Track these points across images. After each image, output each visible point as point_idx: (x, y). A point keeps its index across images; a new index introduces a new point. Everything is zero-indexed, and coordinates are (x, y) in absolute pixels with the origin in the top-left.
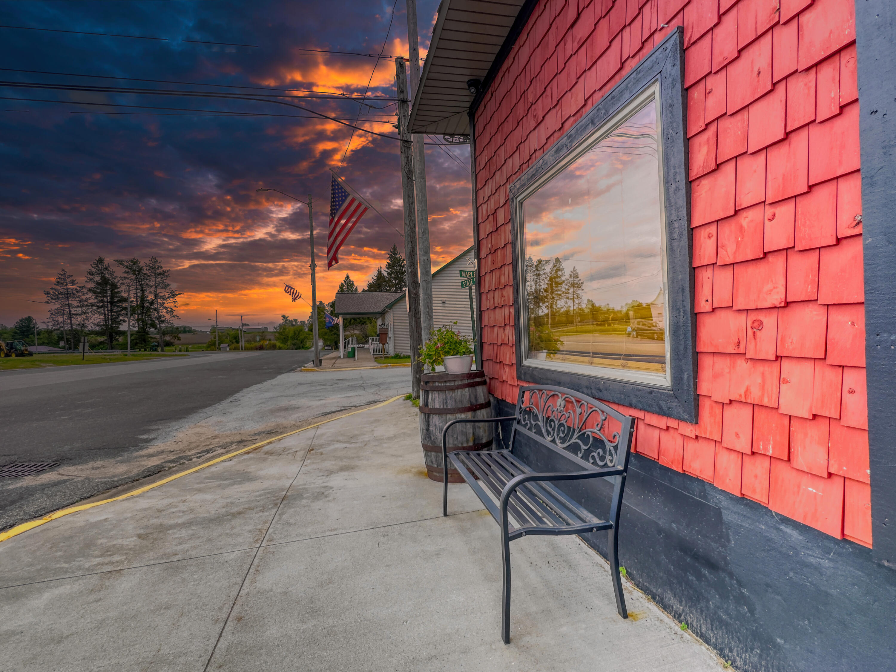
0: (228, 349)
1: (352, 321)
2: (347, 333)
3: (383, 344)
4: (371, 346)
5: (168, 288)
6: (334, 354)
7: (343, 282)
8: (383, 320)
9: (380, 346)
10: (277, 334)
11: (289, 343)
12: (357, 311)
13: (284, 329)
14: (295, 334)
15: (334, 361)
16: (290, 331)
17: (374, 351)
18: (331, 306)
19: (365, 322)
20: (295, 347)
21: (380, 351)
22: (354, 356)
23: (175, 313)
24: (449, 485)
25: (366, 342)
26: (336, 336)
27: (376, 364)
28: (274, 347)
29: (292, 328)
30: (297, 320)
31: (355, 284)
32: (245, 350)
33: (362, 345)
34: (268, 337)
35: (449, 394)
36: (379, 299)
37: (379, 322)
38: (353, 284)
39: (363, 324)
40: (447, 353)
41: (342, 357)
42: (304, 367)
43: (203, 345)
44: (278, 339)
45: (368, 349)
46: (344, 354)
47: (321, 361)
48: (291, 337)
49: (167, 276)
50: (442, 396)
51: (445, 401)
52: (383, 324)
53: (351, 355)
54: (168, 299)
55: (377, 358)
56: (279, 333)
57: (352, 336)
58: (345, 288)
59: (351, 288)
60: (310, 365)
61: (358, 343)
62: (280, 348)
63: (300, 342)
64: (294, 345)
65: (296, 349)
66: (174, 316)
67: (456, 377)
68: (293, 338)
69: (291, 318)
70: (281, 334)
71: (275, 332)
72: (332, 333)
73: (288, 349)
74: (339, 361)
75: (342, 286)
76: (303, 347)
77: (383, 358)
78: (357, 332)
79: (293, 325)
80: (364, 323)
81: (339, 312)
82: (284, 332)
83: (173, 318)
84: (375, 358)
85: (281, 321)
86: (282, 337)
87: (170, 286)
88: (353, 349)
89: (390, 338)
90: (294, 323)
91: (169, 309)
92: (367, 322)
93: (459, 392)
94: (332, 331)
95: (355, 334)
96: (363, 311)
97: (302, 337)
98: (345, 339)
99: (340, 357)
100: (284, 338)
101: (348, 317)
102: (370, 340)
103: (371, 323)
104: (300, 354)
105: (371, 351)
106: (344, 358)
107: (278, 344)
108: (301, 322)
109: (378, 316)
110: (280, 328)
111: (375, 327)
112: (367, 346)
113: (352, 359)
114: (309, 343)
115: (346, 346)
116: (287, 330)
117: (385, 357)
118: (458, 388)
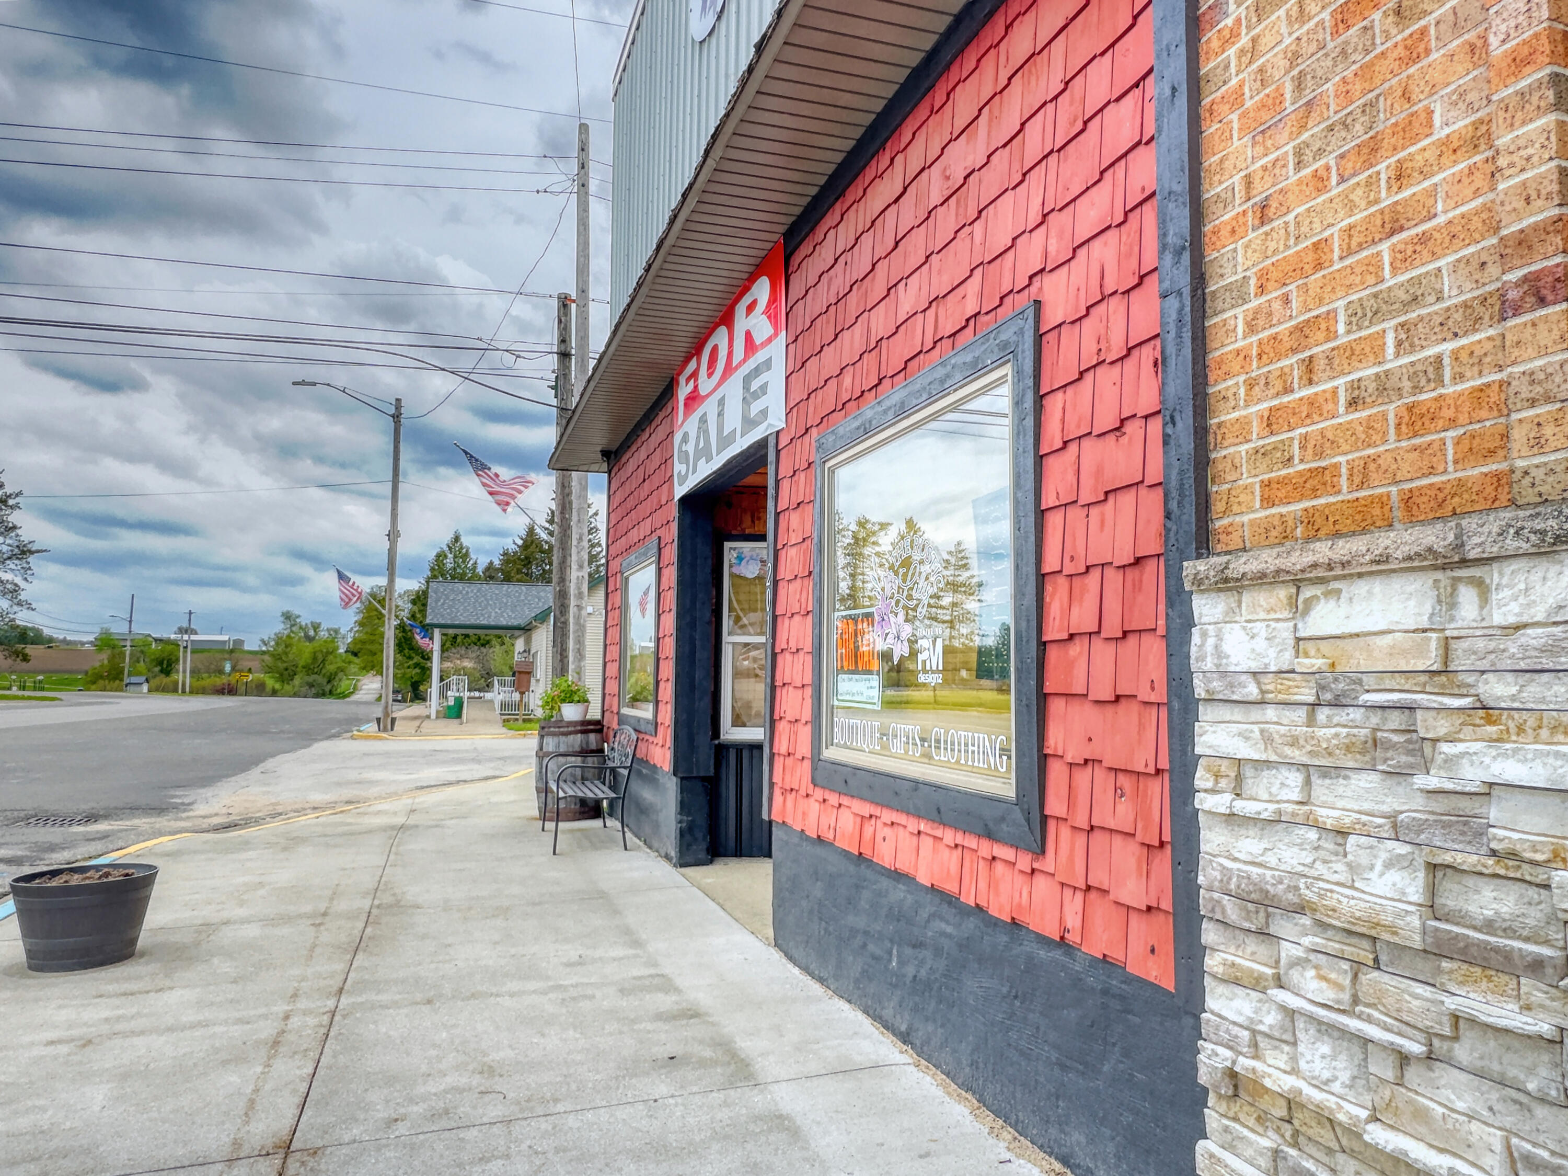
0: (145, 688)
1: (459, 639)
2: (448, 664)
3: (522, 693)
4: (499, 694)
5: (13, 534)
6: (416, 709)
7: (446, 549)
8: (528, 642)
9: (516, 696)
10: (266, 657)
11: (297, 681)
12: (473, 621)
13: (286, 647)
14: (315, 659)
15: (417, 723)
16: (304, 653)
17: (504, 705)
18: (414, 602)
19: (488, 642)
20: (314, 691)
21: (518, 706)
22: (459, 716)
23: (23, 596)
24: (560, 824)
25: (489, 687)
26: (418, 670)
27: (504, 730)
28: (259, 690)
29: (308, 648)
30: (319, 624)
31: (473, 556)
32: (191, 692)
33: (477, 694)
34: (246, 664)
35: (562, 738)
36: (522, 597)
37: (520, 645)
38: (467, 555)
39: (483, 645)
40: (563, 701)
41: (433, 716)
42: (359, 731)
43: (74, 676)
44: (269, 670)
45: (491, 701)
46: (437, 712)
47: (393, 720)
48: (304, 667)
49: (12, 507)
50: (556, 739)
51: (558, 746)
52: (527, 651)
53: (455, 712)
54: (8, 562)
55: (508, 720)
56: (272, 655)
57: (457, 672)
58: (449, 562)
59: (464, 562)
60: (372, 727)
61: (469, 690)
62: (274, 693)
63: (325, 681)
64: (311, 685)
65: (317, 696)
66: (20, 604)
67: (570, 724)
68: (308, 669)
69: (305, 620)
70: (276, 657)
71: (264, 653)
72: (411, 663)
73: (295, 695)
74: (426, 724)
75: (440, 557)
76: (331, 692)
77: (520, 721)
78: (468, 664)
79: (310, 639)
80: (486, 644)
81: (435, 621)
82: (286, 654)
83: (16, 608)
84: (504, 721)
85: (279, 627)
86: (281, 665)
87: (19, 532)
88: (459, 703)
89: (538, 681)
90: (312, 633)
91: (9, 586)
92: (494, 642)
93: (571, 737)
94: (410, 658)
95: (464, 668)
96: (485, 622)
97: (331, 668)
98: (442, 680)
99: (428, 717)
100: (286, 669)
101: (451, 632)
102: (496, 682)
103: (503, 644)
104: (329, 707)
105: (497, 706)
106: (437, 717)
107: (270, 683)
108: (328, 630)
109: (517, 633)
110: (277, 644)
111: (509, 652)
112: (488, 696)
113: (457, 721)
114: (348, 682)
115: (443, 694)
116: (294, 649)
117: (524, 720)
118: (570, 733)
